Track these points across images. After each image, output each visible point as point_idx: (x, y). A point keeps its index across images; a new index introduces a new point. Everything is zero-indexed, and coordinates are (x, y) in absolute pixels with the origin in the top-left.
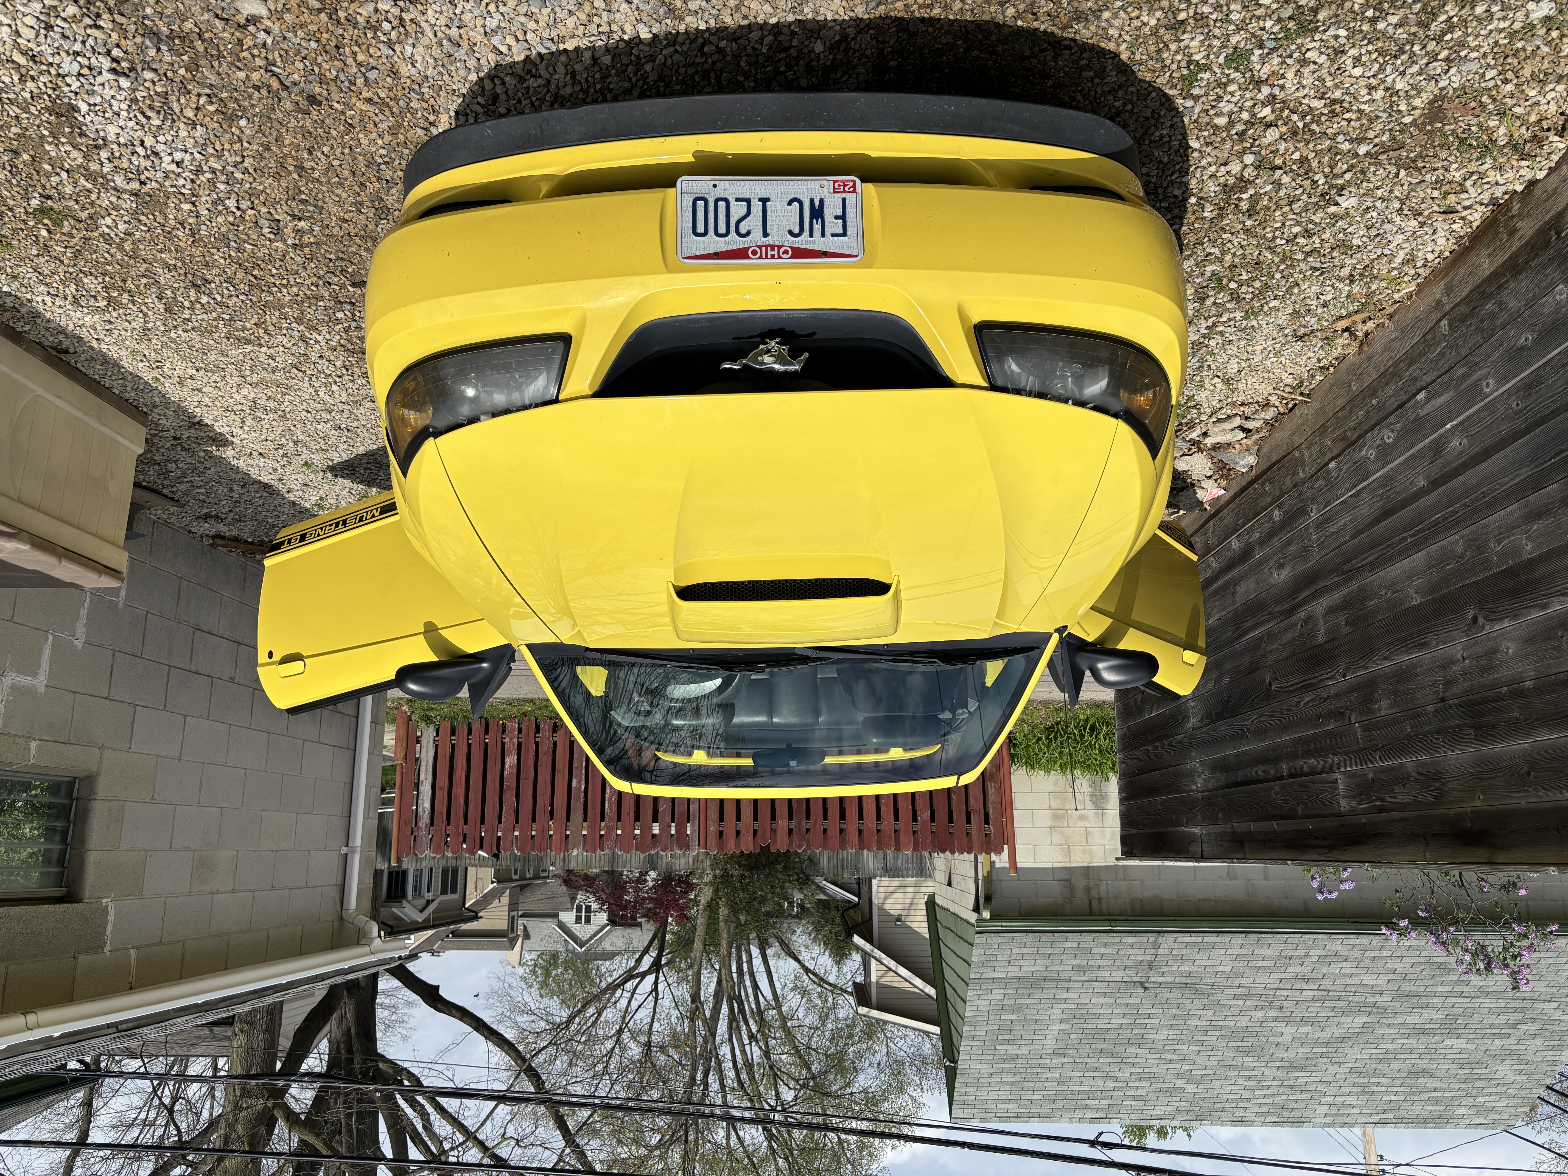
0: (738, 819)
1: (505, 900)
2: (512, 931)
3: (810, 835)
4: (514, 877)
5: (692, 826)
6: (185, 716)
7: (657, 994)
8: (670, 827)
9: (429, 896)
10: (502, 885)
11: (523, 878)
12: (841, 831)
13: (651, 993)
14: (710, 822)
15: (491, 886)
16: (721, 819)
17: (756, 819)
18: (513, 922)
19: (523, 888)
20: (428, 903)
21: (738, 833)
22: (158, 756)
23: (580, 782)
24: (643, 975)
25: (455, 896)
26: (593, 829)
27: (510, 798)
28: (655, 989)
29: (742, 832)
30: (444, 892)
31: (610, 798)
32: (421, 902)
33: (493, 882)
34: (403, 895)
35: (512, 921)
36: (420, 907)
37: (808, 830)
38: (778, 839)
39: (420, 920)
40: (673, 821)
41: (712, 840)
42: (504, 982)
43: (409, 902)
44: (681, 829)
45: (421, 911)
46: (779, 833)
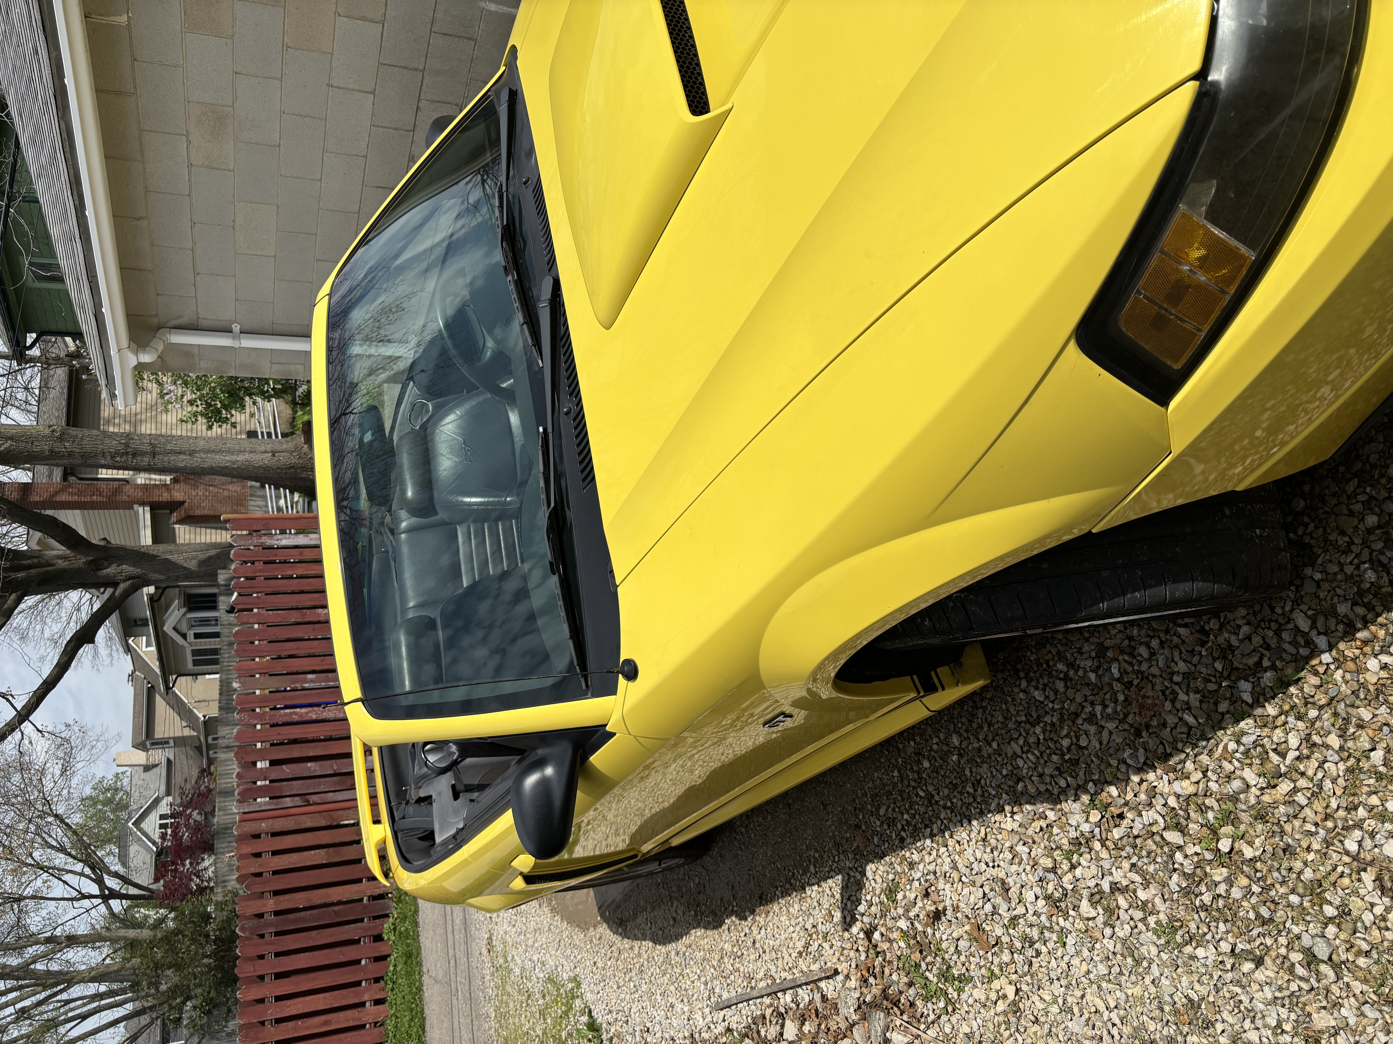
0: (275, 853)
1: (187, 732)
2: (153, 744)
3: (256, 940)
4: (210, 738)
5: (266, 803)
6: (373, 93)
7: (78, 899)
8: (265, 780)
9: (190, 637)
10: (201, 726)
11: (209, 747)
12: (262, 978)
13: (80, 892)
14: (270, 822)
15: (200, 716)
16: (274, 835)
17: (275, 873)
18: (161, 743)
19: (199, 749)
20: (184, 636)
21: (258, 855)
22: (332, 54)
23: (312, 681)
24: (99, 882)
25: (190, 665)
26: (262, 701)
27: (295, 616)
28: (84, 897)
29: (259, 860)
30: (195, 653)
31: (296, 714)
32: (184, 627)
33: (204, 716)
34: (191, 609)
35: (163, 743)
36: (179, 627)
37: (262, 936)
38: (252, 902)
39: (165, 628)
40: (271, 781)
41: (251, 827)
42: (98, 740)
43: (184, 614)
44: (262, 791)
45: (174, 629)
46: (259, 903)
